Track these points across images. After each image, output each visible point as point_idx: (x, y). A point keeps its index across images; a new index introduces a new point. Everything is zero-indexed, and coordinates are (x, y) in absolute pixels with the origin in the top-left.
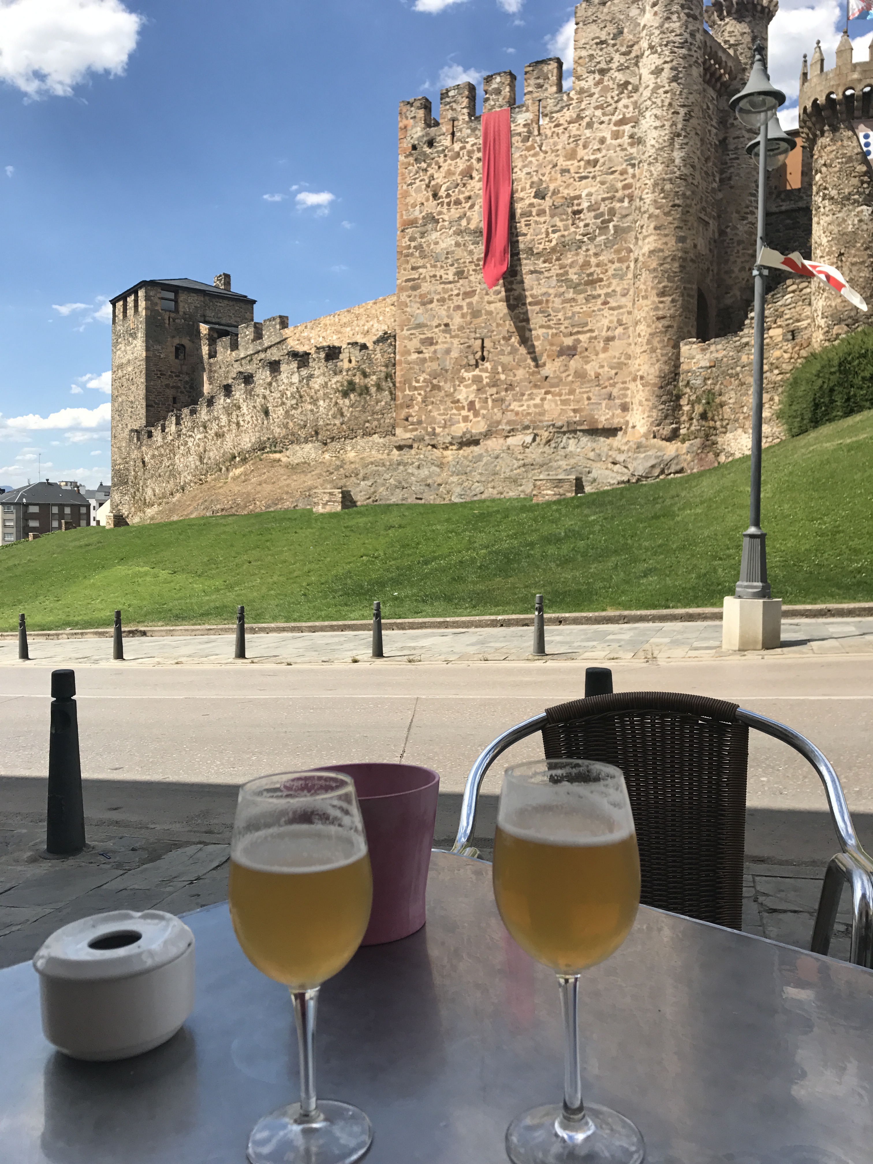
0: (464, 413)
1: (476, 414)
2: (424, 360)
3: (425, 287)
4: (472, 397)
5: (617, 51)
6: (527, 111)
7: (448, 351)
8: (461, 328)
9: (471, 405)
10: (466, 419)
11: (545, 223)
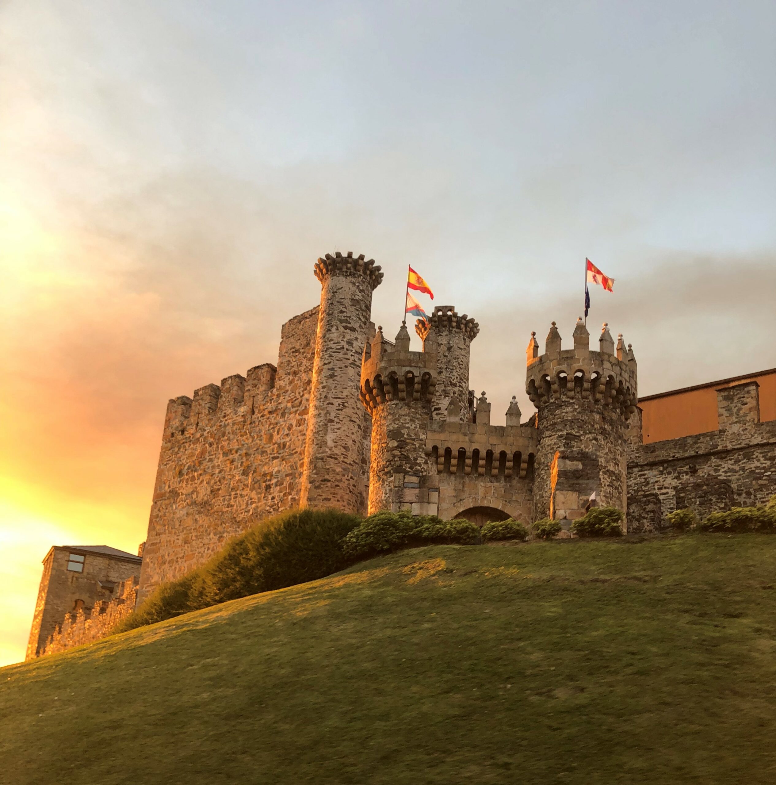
5: (306, 357)
6: (245, 405)
11: (247, 495)
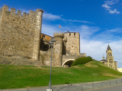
0: (10, 51)
1: (12, 52)
2: (4, 42)
3: (5, 31)
4: (11, 49)
7: (8, 42)
8: (11, 39)
9: (11, 51)
10: (10, 52)
11: (24, 31)
